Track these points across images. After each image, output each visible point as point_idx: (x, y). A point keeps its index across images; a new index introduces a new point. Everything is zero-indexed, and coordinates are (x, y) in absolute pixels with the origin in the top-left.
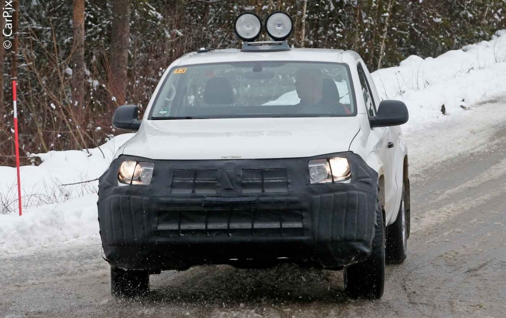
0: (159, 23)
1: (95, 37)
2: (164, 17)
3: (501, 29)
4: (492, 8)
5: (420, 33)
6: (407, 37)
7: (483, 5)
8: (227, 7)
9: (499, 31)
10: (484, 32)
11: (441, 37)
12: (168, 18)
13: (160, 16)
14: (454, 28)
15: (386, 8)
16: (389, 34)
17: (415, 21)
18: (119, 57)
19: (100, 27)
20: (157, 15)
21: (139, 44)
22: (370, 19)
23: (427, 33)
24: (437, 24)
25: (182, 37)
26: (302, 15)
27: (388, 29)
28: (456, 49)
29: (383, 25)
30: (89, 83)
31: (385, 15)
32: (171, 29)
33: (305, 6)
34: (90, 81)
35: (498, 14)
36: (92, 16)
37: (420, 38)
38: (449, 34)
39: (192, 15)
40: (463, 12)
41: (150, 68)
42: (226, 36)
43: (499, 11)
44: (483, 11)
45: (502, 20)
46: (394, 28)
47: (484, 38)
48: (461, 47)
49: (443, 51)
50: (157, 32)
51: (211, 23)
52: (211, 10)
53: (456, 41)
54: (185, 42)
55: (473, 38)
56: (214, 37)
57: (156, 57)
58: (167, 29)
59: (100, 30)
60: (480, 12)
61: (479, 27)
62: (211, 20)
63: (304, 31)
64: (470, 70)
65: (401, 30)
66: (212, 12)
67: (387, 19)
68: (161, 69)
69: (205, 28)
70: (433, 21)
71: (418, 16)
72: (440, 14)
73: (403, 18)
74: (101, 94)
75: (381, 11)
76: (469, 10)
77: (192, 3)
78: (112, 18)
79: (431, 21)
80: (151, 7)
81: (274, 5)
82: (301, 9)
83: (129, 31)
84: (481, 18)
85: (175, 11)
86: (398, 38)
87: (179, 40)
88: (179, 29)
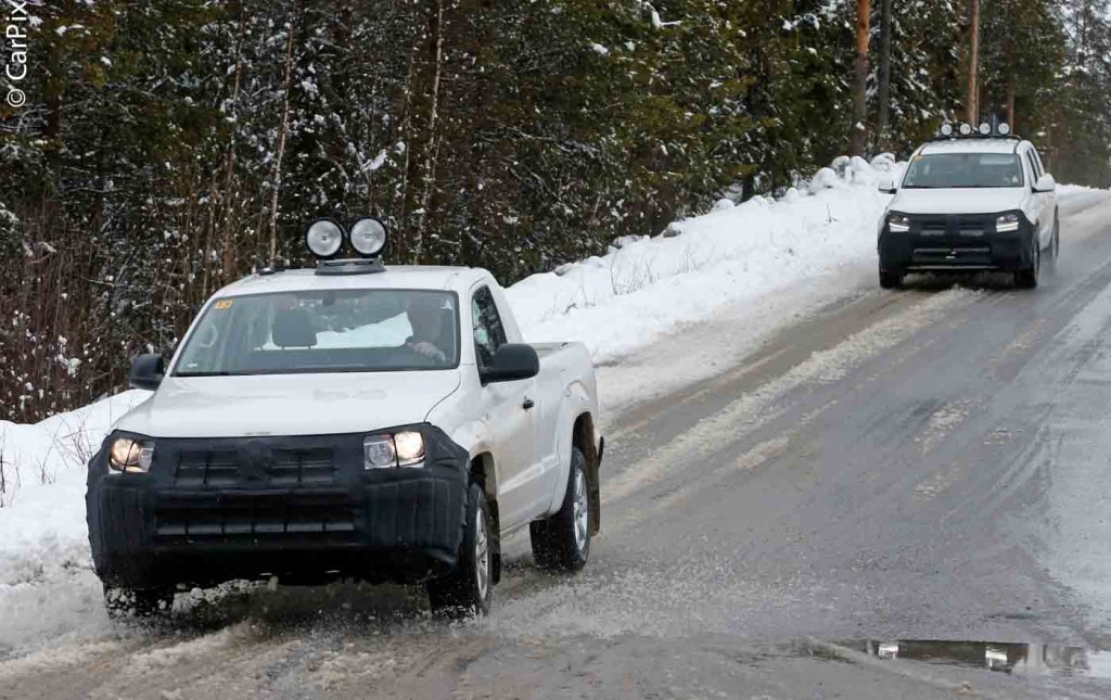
0: (12, 230)
2: (21, 219)
3: (622, 235)
4: (607, 198)
5: (480, 243)
6: (458, 250)
7: (589, 193)
8: (135, 201)
9: (620, 238)
10: (594, 241)
11: (518, 249)
12: (28, 221)
13: (13, 218)
14: (541, 234)
15: (420, 199)
16: (425, 246)
17: (471, 221)
20: (8, 216)
22: (391, 220)
23: (493, 243)
24: (511, 226)
25: (54, 256)
26: (270, 214)
27: (423, 238)
28: (545, 271)
29: (415, 230)
31: (418, 211)
32: (35, 240)
33: (276, 197)
35: (617, 208)
37: (480, 252)
38: (531, 245)
39: (72, 215)
40: (555, 206)
42: (134, 252)
43: (620, 203)
44: (592, 203)
45: (625, 219)
46: (434, 235)
47: (594, 251)
48: (554, 268)
49: (522, 276)
50: (10, 246)
51: (106, 230)
52: (107, 205)
53: (544, 257)
54: (58, 264)
55: (574, 251)
56: (113, 254)
57: (10, 292)
58: (27, 241)
60: (586, 205)
61: (584, 232)
62: (107, 224)
63: (273, 241)
64: (569, 308)
65: (448, 239)
66: (108, 209)
67: (421, 219)
68: (17, 312)
69: (95, 239)
70: (503, 222)
71: (476, 213)
72: (516, 209)
73: (450, 216)
75: (410, 204)
76: (567, 202)
77: (71, 194)
79: (499, 221)
81: (220, 196)
82: (269, 203)
84: (588, 216)
85: (40, 208)
86: (441, 253)
87: (49, 260)
88: (48, 240)
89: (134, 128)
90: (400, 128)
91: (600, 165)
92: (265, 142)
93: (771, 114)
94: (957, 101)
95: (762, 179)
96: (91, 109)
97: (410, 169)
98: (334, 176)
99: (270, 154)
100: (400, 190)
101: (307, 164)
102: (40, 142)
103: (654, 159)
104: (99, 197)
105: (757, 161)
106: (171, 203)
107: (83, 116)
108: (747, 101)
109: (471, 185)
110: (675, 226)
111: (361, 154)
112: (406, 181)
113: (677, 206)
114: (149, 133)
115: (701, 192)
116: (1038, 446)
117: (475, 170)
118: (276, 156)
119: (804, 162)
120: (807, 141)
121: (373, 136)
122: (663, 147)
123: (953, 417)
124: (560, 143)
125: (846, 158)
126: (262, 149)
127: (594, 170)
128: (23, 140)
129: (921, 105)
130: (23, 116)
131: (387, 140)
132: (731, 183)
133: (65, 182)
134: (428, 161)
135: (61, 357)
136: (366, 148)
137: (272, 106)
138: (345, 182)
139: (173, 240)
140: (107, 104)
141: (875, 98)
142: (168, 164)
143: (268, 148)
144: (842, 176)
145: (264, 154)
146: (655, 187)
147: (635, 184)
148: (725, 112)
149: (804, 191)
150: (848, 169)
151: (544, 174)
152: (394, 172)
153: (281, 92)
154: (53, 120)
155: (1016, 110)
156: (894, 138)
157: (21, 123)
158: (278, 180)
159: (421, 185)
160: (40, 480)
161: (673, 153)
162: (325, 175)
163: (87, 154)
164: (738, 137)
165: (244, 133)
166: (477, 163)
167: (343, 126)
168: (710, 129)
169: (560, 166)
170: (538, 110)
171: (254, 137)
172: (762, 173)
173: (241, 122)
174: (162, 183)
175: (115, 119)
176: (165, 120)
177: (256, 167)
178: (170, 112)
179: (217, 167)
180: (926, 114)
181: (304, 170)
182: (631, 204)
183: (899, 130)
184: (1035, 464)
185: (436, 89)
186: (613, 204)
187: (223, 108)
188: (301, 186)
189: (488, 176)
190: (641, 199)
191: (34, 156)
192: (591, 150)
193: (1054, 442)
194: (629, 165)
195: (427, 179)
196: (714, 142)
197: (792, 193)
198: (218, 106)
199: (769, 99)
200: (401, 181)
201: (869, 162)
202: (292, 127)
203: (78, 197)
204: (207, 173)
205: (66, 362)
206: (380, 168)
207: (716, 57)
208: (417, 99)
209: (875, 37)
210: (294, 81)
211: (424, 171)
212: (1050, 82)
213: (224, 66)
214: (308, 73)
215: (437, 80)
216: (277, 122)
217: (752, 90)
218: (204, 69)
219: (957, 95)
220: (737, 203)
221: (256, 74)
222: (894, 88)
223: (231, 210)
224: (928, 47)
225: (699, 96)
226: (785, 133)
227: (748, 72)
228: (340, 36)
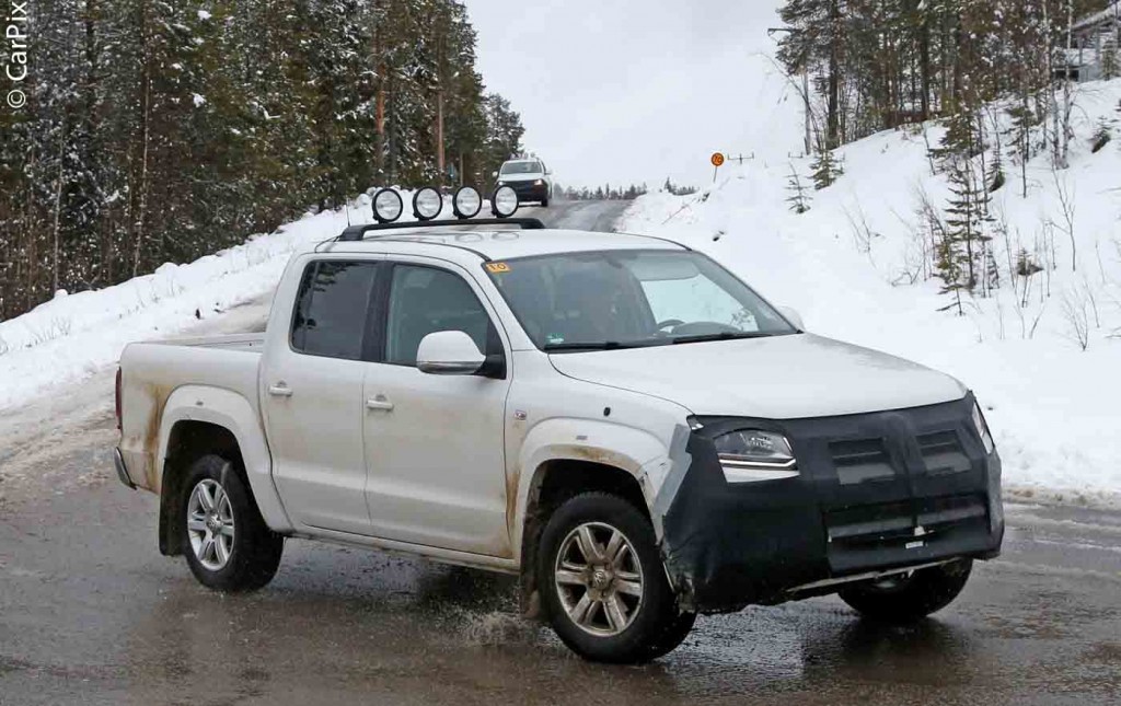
90: (126, 178)
91: (239, 195)
92: (50, 188)
93: (332, 165)
95: (330, 201)
97: (132, 200)
98: (90, 206)
99: (53, 195)
100: (127, 212)
101: (75, 199)
103: (269, 191)
105: (326, 190)
108: (319, 158)
109: (167, 208)
110: (281, 227)
111: (105, 193)
112: (130, 207)
113: (283, 217)
115: (295, 209)
117: (169, 200)
118: (57, 196)
119: (352, 191)
120: (353, 180)
121: (111, 183)
122: (274, 185)
124: (216, 184)
125: (373, 188)
126: (48, 192)
127: (235, 198)
129: (414, 158)
131: (119, 184)
132: (312, 203)
134: (142, 196)
136: (107, 190)
137: (54, 168)
138: (96, 208)
141: (388, 155)
143: (52, 191)
144: (373, 198)
145: (50, 195)
146: (270, 206)
147: (259, 205)
148: (307, 165)
149: (352, 206)
150: (375, 194)
151: (206, 201)
152: (122, 202)
153: (58, 160)
155: (464, 162)
156: (400, 177)
158: (58, 209)
159: (138, 209)
161: (279, 187)
162: (85, 205)
164: (315, 178)
165: (38, 184)
166: (170, 196)
167: (94, 178)
168: (299, 174)
169: (216, 197)
170: (203, 166)
171: (44, 186)
172: (329, 197)
173: (36, 177)
177: (45, 202)
179: (23, 203)
180: (416, 164)
181: (73, 203)
182: (257, 217)
185: (145, 156)
186: (247, 217)
187: (25, 170)
188: (71, 212)
189: (176, 203)
190: (263, 213)
192: (233, 187)
194: (254, 195)
195: (142, 205)
196: (301, 181)
197: (346, 208)
198: (22, 169)
199: (331, 157)
200: (128, 207)
202: (65, 179)
204: (17, 206)
206: (116, 200)
207: (301, 135)
208: (135, 161)
209: (387, 123)
210: (65, 154)
211: (141, 201)
212: (481, 146)
213: (26, 147)
214: (73, 149)
215: (146, 151)
216: (57, 177)
217: (321, 152)
218: (14, 149)
219: (432, 153)
220: (315, 214)
221: (43, 151)
222: (398, 150)
223: (31, 226)
224: (415, 128)
225: (292, 156)
226: (340, 176)
227: (319, 143)
228: (90, 128)
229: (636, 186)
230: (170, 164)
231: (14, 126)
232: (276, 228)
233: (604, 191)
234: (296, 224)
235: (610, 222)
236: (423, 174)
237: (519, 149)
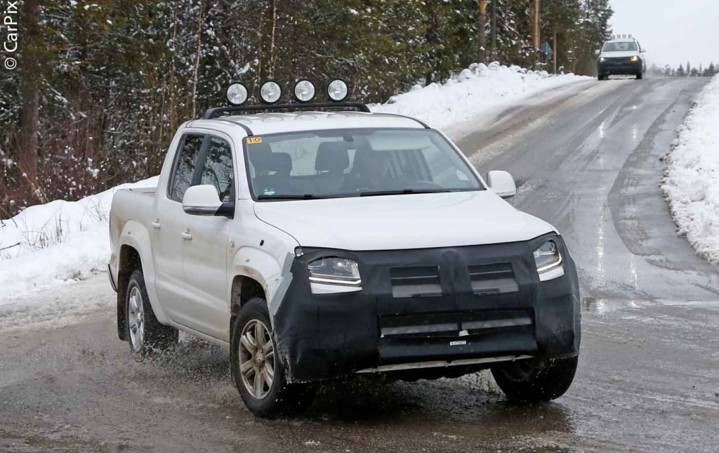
0: (65, 106)
1: (8, 120)
2: (69, 101)
4: (359, 85)
7: (350, 83)
8: (125, 90)
12: (71, 102)
13: (65, 100)
18: (29, 138)
19: (12, 112)
20: (62, 100)
21: (48, 126)
25: (85, 119)
26: (192, 97)
30: (4, 162)
32: (76, 111)
33: (195, 87)
34: (4, 160)
35: (365, 90)
36: (4, 103)
39: (94, 98)
41: (58, 147)
42: (126, 116)
43: (366, 88)
45: (369, 95)
50: (63, 114)
51: (112, 105)
52: (111, 94)
54: (87, 123)
56: (115, 118)
57: (64, 137)
58: (72, 112)
59: (12, 114)
62: (112, 102)
63: (194, 109)
68: (67, 147)
69: (106, 110)
74: (14, 171)
77: (93, 88)
78: (22, 103)
80: (56, 92)
81: (167, 88)
82: (192, 91)
83: (37, 114)
85: (78, 95)
87: (83, 122)
88: (82, 112)
89: (124, 55)
90: (256, 52)
91: (355, 69)
92: (190, 61)
93: (439, 43)
94: (529, 36)
95: (436, 75)
96: (102, 46)
97: (262, 71)
98: (224, 77)
99: (191, 66)
100: (257, 83)
101: (210, 71)
102: (77, 62)
103: (382, 66)
104: (107, 89)
105: (433, 66)
106: (143, 92)
107: (99, 50)
108: (427, 37)
110: (393, 98)
111: (237, 65)
112: (260, 78)
113: (394, 89)
114: (132, 57)
115: (405, 82)
116: (569, 202)
117: (294, 72)
118: (195, 68)
119: (455, 67)
120: (457, 56)
121: (243, 57)
122: (386, 60)
123: (529, 188)
124: (336, 58)
125: (476, 64)
126: (188, 64)
127: (352, 72)
128: (69, 61)
129: (512, 38)
130: (69, 49)
131: (250, 58)
132: (420, 77)
133: (91, 82)
134: (270, 69)
135: (89, 168)
136: (240, 62)
137: (193, 43)
138: (229, 79)
139: (144, 110)
140: (110, 43)
141: (489, 35)
142: (141, 72)
143: (191, 63)
144: (474, 73)
145: (189, 67)
146: (383, 79)
147: (373, 78)
148: (416, 42)
149: (456, 80)
150: (477, 70)
151: (326, 74)
152: (253, 74)
153: (196, 36)
154: (84, 52)
155: (558, 41)
156: (499, 54)
157: (68, 53)
158: (196, 79)
160: (79, 228)
161: (391, 62)
162: (220, 76)
163: (102, 68)
164: (423, 54)
165: (179, 56)
166: (295, 69)
167: (228, 52)
168: (409, 51)
169: (335, 70)
170: (324, 43)
171: (184, 58)
172: (435, 72)
173: (177, 51)
174: (138, 82)
175: (114, 50)
176: (140, 51)
177: (185, 73)
178: (142, 46)
179: (165, 73)
180: (514, 42)
181: (209, 74)
182: (372, 88)
183: (501, 50)
184: (567, 211)
185: (273, 32)
186: (362, 89)
187: (168, 44)
188: (207, 82)
189: (300, 75)
190: (376, 86)
191: (75, 70)
192: (351, 62)
193: (576, 200)
194: (368, 69)
195: (270, 77)
196: (412, 56)
197: (450, 81)
198: (166, 43)
199: (438, 35)
200: (258, 78)
201: (487, 66)
202: (202, 53)
203: (97, 89)
204: (161, 76)
205: (92, 171)
206: (247, 72)
207: (411, 15)
208: (264, 38)
209: (488, 5)
210: (203, 30)
211: (269, 74)
212: (574, 27)
213: (168, 24)
214: (210, 27)
215: (274, 28)
216: (195, 51)
217: (429, 31)
218: (158, 25)
219: (528, 33)
220: (423, 86)
221: (184, 27)
222: (499, 29)
223: (173, 94)
224: (513, 9)
225: (404, 35)
226: (446, 52)
227: (427, 22)
228: (225, 7)
229: (715, 65)
230: (295, 40)
231: (158, 5)
232: (388, 99)
233: (685, 69)
234: (406, 95)
235: (691, 97)
236: (520, 52)
237: (608, 30)
